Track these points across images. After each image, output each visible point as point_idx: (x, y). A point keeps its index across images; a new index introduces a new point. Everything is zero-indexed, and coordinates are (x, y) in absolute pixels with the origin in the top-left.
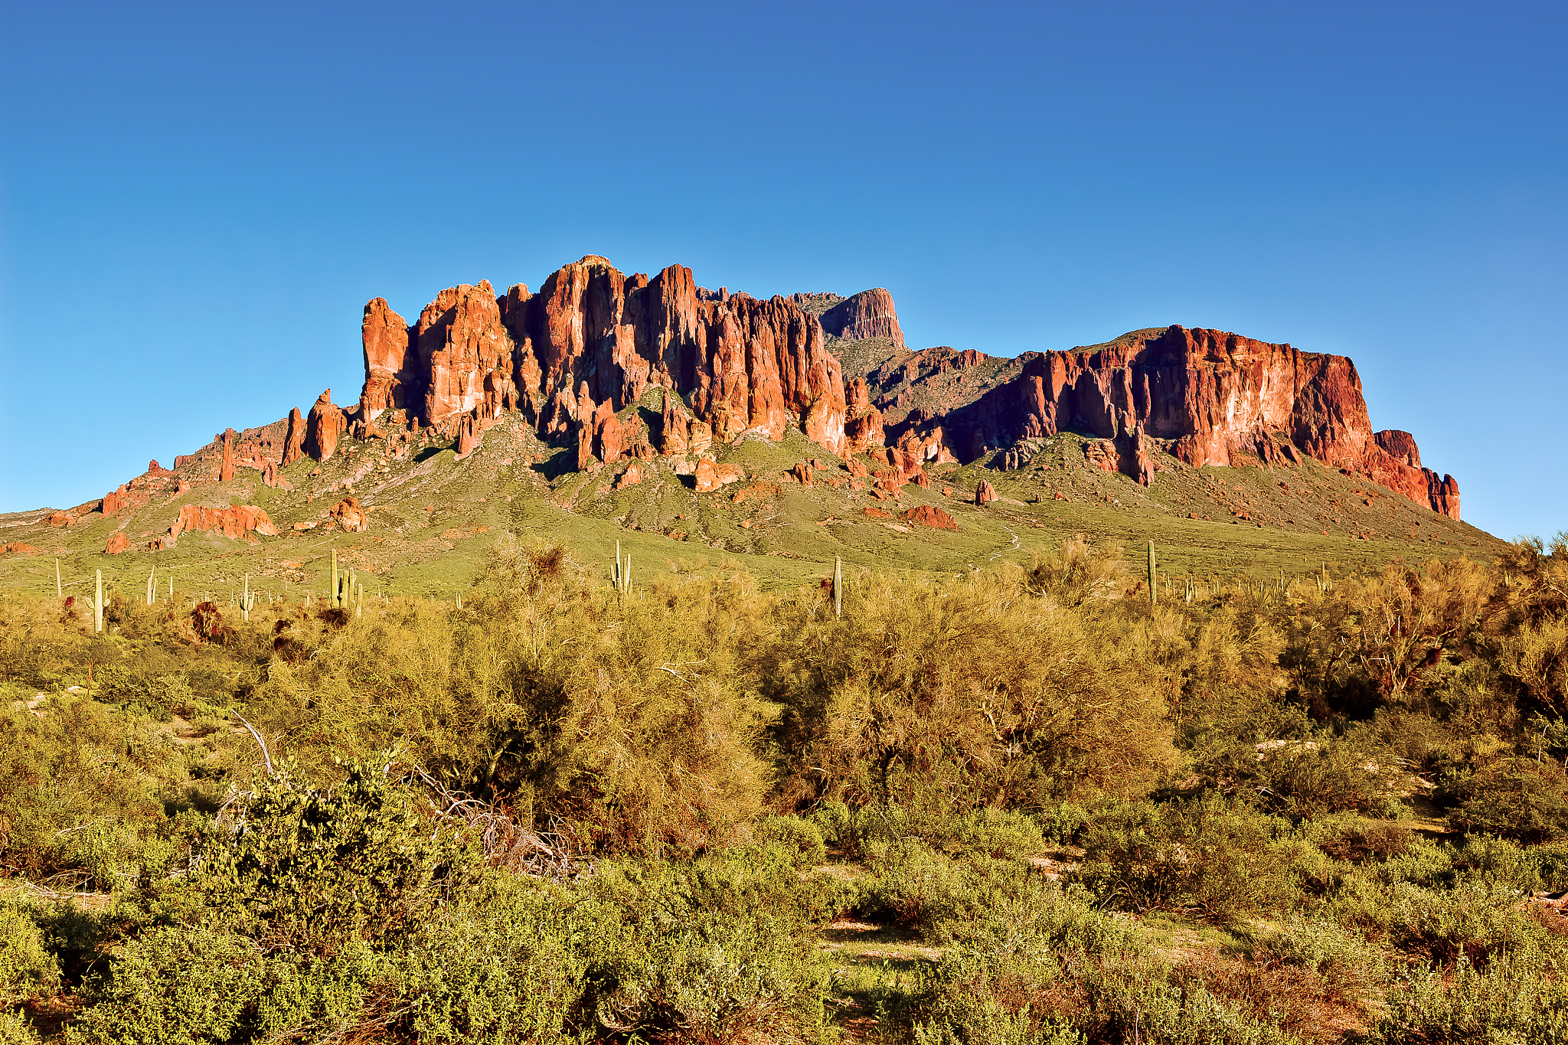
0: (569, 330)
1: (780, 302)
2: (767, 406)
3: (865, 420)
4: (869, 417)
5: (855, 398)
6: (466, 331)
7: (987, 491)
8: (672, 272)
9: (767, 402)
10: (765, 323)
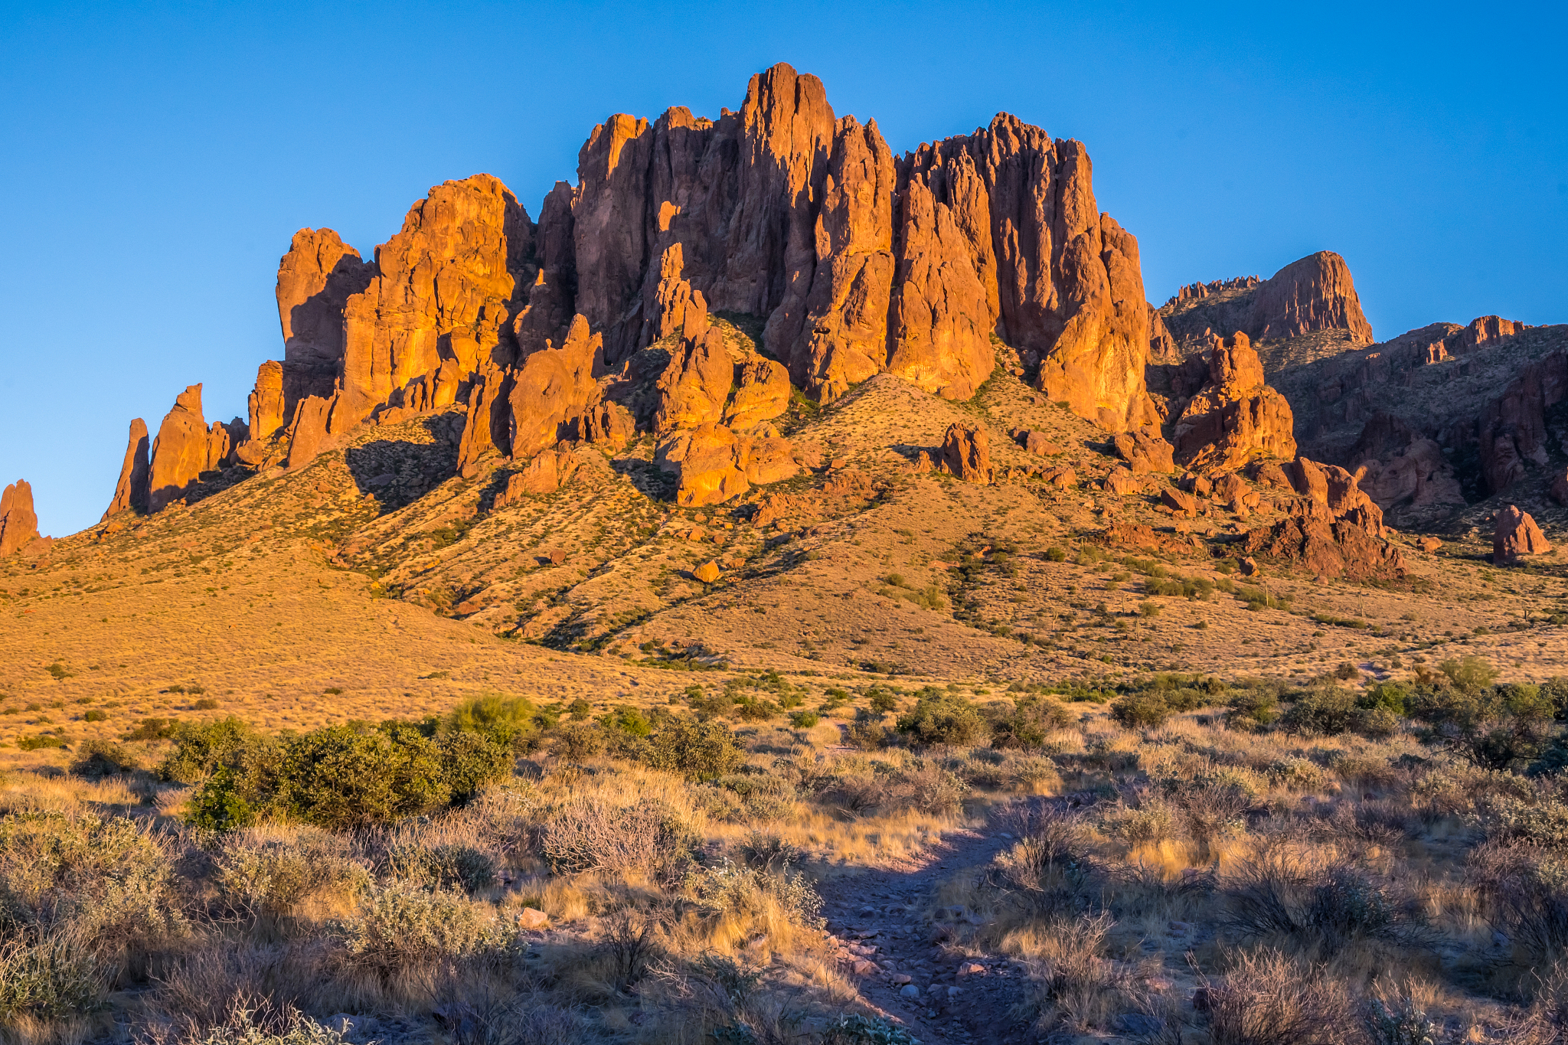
1: (1006, 124)
2: (935, 319)
3: (1245, 406)
4: (1254, 403)
5: (1227, 369)
7: (1521, 531)
8: (765, 82)
10: (969, 170)
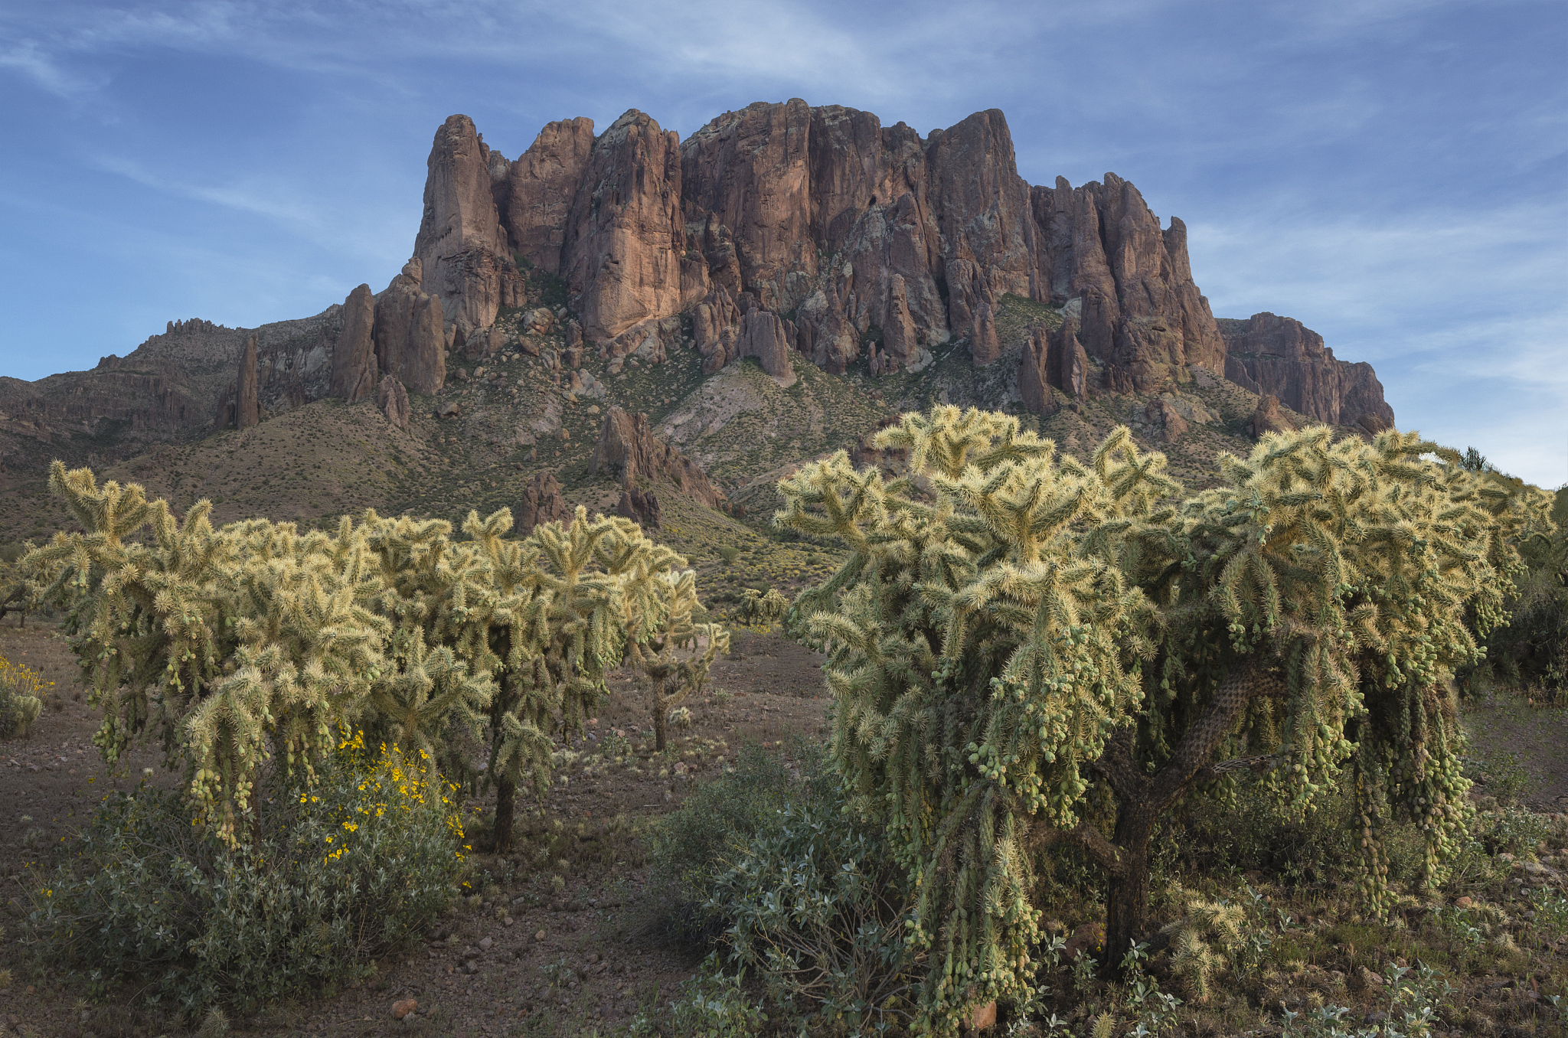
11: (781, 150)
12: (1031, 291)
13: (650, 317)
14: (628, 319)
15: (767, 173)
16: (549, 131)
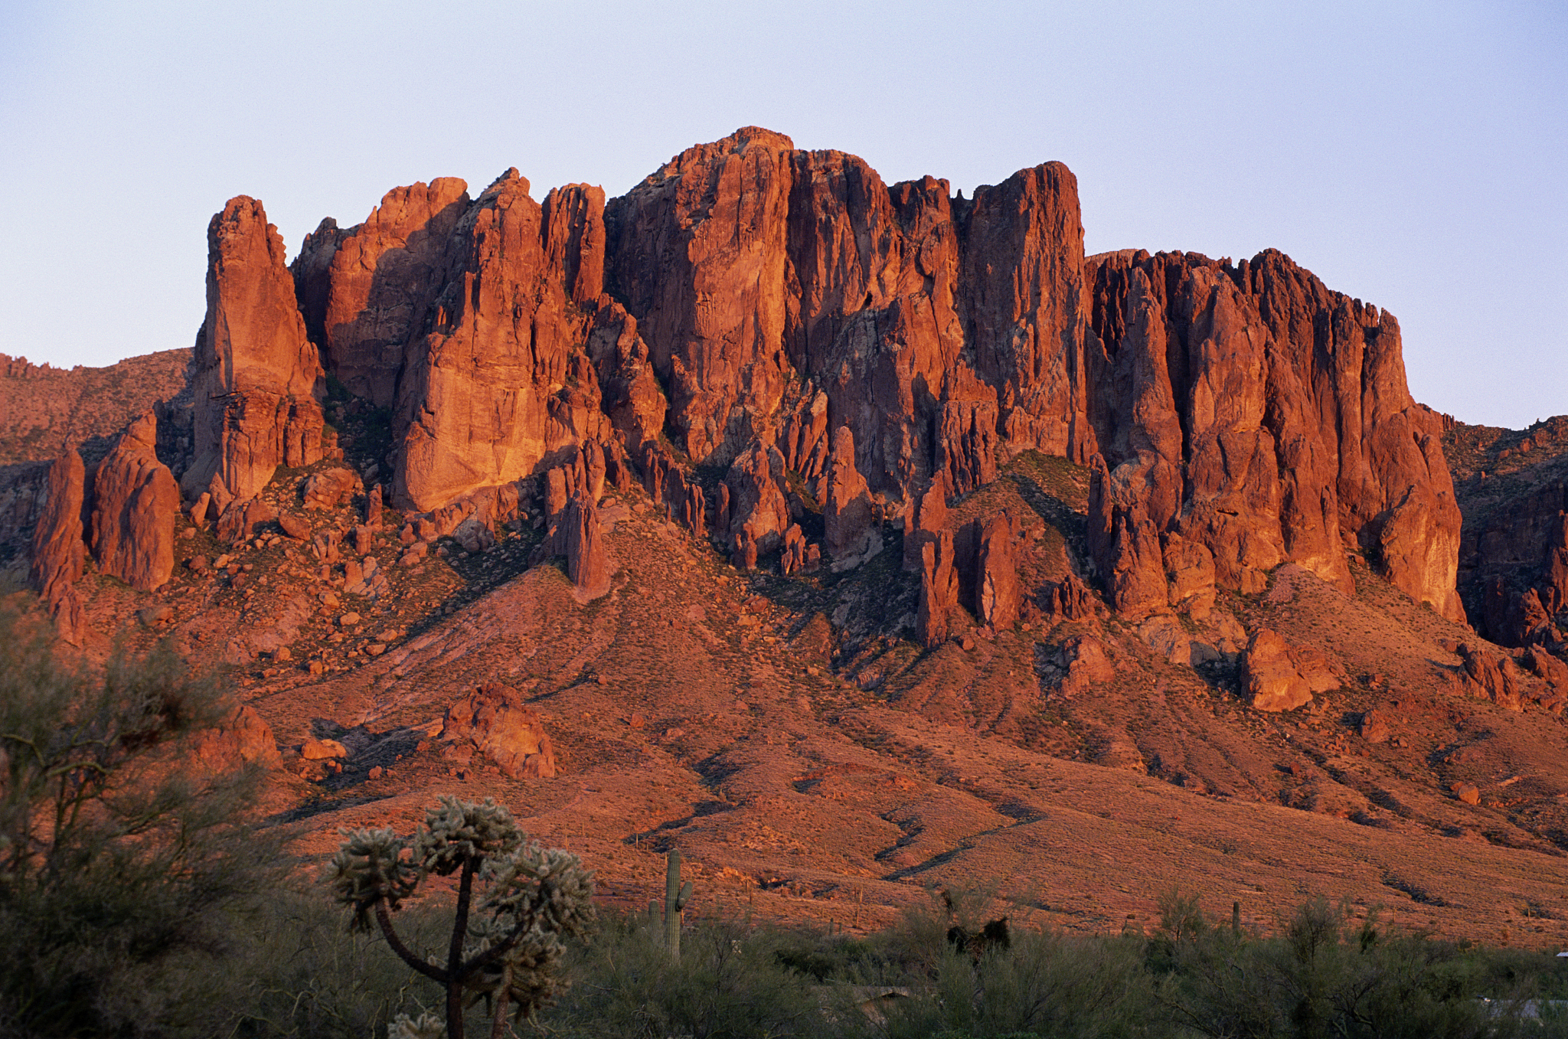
0: (752, 299)
6: (507, 288)
9: (1323, 501)
11: (731, 227)
12: (1070, 448)
13: (485, 483)
14: (448, 486)
15: (709, 261)
16: (390, 202)
